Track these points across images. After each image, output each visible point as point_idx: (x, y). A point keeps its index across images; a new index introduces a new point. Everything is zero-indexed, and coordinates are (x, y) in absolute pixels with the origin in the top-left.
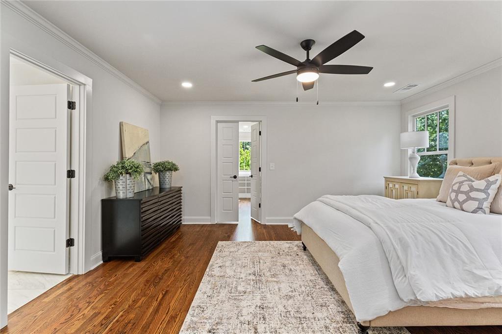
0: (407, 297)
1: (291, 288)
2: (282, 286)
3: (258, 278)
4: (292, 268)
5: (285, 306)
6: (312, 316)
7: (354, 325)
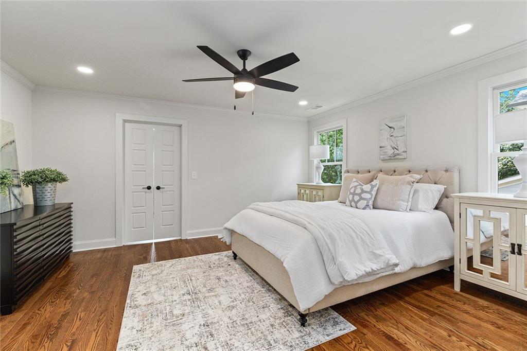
0: (337, 280)
1: (231, 298)
2: (221, 298)
3: (194, 297)
4: (227, 278)
5: (230, 317)
6: (257, 319)
7: (293, 317)
